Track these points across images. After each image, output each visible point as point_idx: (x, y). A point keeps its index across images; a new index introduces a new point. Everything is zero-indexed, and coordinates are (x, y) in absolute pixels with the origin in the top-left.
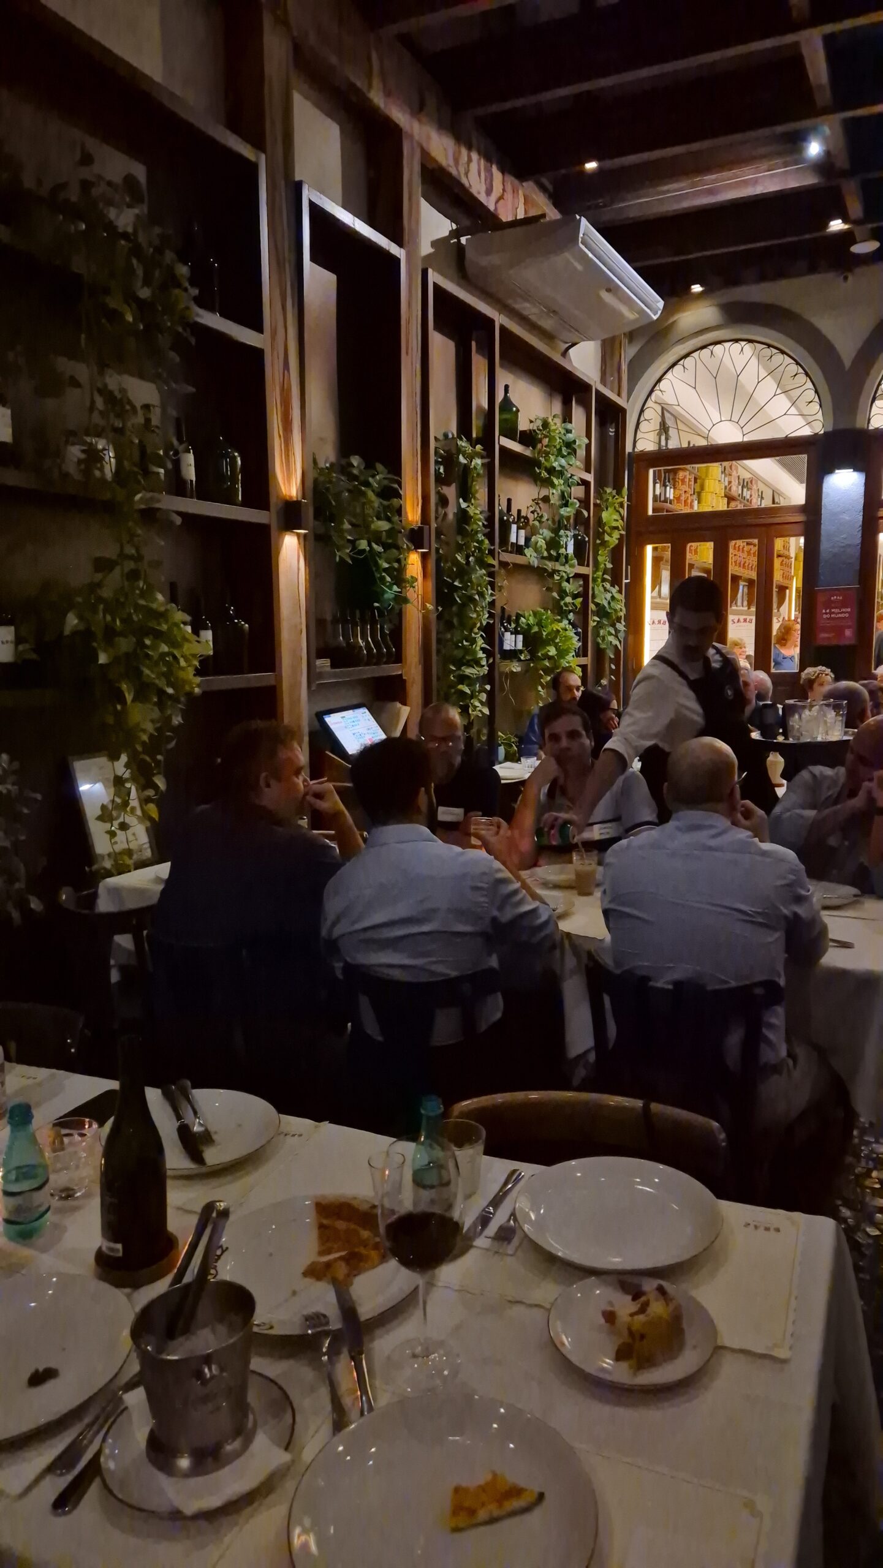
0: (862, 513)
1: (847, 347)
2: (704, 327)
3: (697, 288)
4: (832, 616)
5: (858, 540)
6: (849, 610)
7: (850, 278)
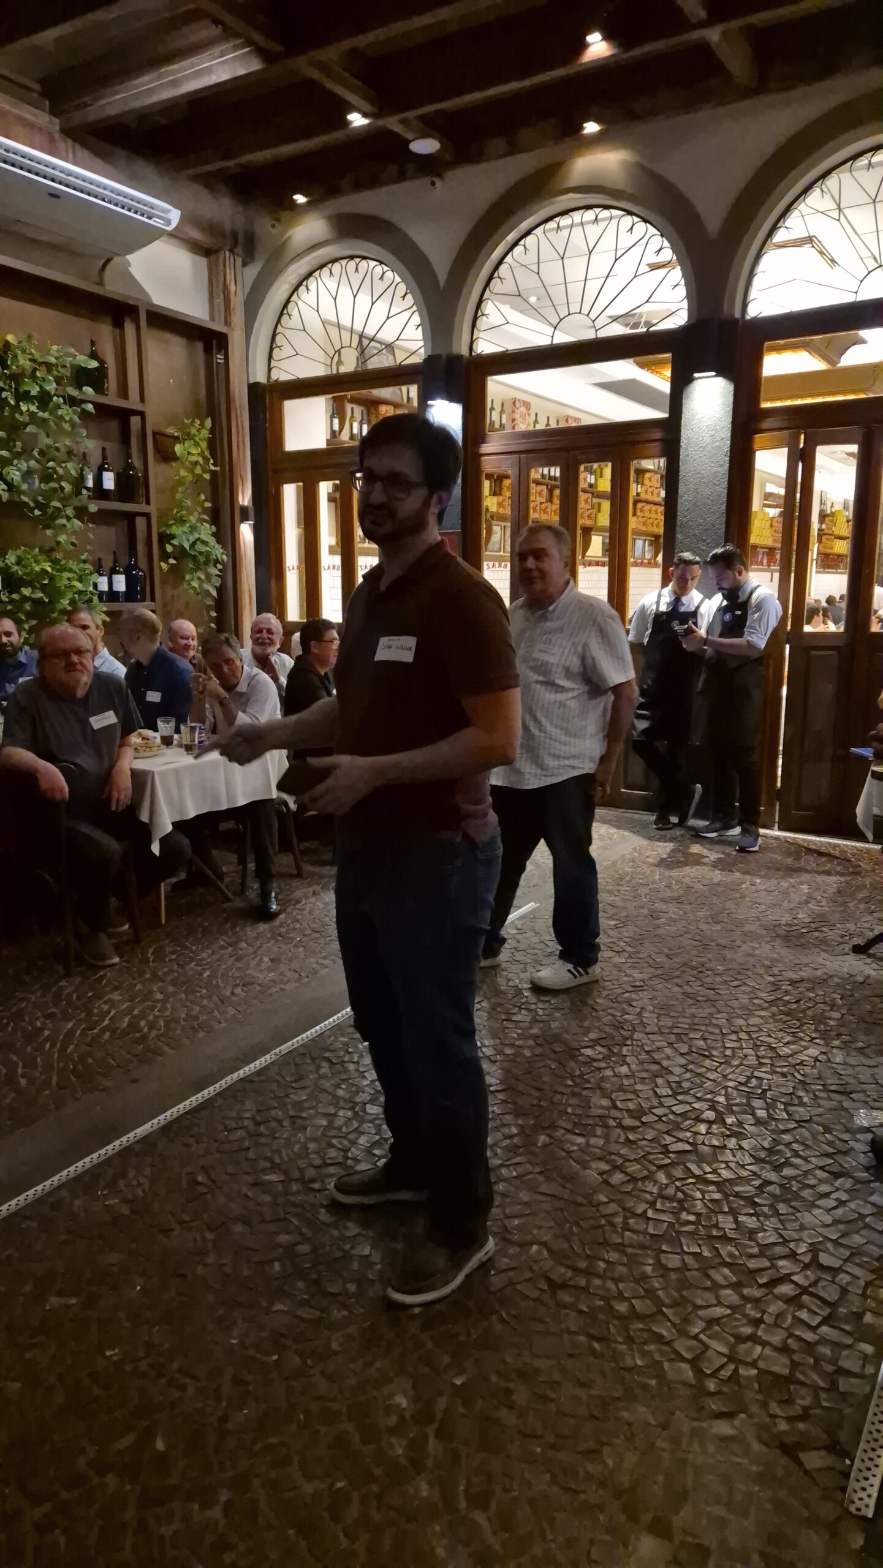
1: (441, 264)
2: (314, 243)
3: (300, 199)
7: (438, 183)
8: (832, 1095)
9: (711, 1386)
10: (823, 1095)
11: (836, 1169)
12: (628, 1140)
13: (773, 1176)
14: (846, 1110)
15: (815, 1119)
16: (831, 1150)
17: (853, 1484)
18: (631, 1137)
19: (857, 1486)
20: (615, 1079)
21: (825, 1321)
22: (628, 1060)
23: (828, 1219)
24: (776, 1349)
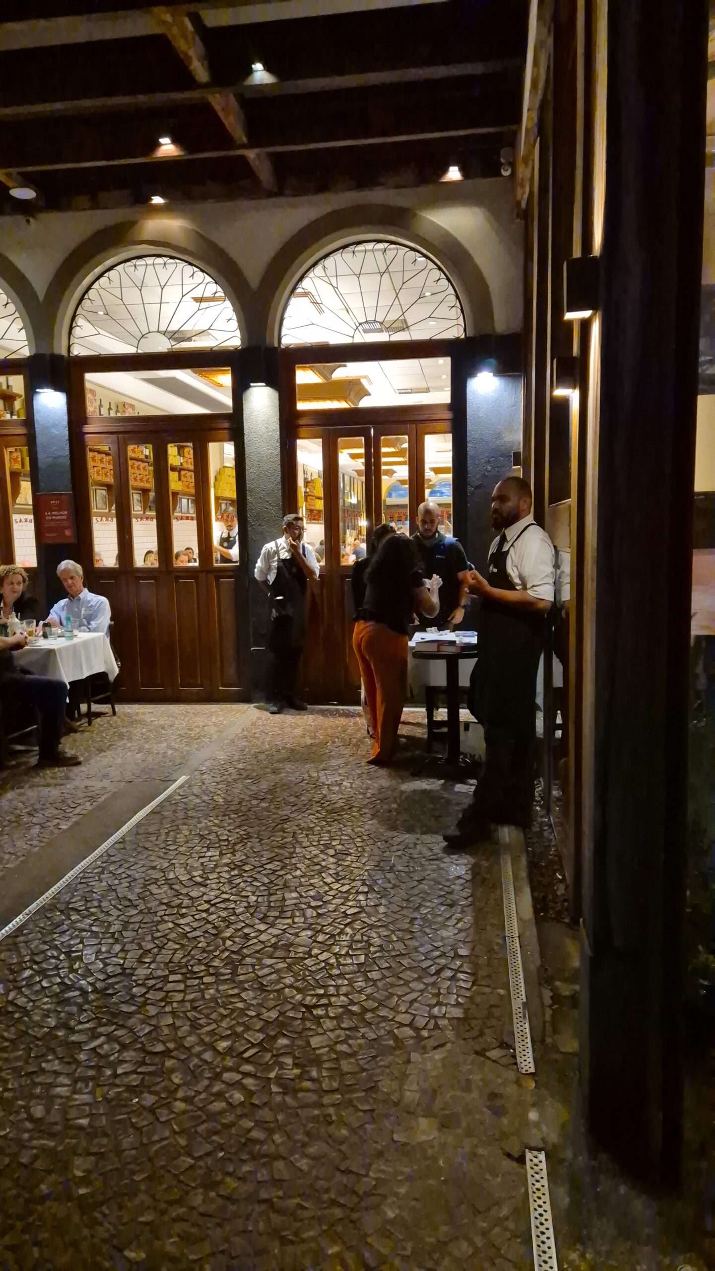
0: (67, 429)
1: (40, 284)
4: (54, 517)
5: (67, 452)
6: (66, 513)
7: (32, 221)
8: (432, 862)
9: (425, 1033)
10: (427, 863)
11: (449, 902)
12: (318, 913)
13: (416, 915)
14: (442, 869)
15: (427, 877)
16: (443, 893)
17: (519, 1060)
18: (319, 911)
19: (522, 1060)
20: (295, 880)
21: (474, 984)
22: (298, 866)
23: (456, 932)
24: (453, 1006)
